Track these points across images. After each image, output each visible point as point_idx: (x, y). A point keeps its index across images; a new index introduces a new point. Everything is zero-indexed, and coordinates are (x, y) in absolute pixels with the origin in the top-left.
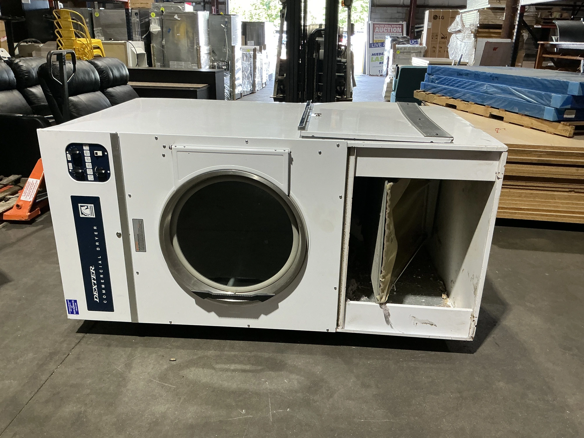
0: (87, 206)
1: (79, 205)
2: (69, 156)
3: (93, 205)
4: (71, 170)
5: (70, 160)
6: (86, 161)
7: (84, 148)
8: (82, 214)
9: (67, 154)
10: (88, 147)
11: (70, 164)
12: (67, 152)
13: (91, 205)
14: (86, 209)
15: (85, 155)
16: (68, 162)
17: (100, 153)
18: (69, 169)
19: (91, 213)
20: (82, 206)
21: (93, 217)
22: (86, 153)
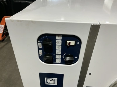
0: (52, 79)
1: (46, 78)
2: (40, 44)
3: (57, 79)
4: (41, 55)
5: (41, 47)
6: (57, 48)
7: (57, 38)
8: (47, 83)
9: (39, 43)
10: (61, 37)
11: (41, 51)
12: (39, 41)
13: (56, 79)
14: (51, 80)
15: (57, 44)
16: (39, 49)
17: (73, 43)
18: (39, 55)
19: (55, 83)
20: (48, 79)
21: (55, 85)
22: (58, 42)
